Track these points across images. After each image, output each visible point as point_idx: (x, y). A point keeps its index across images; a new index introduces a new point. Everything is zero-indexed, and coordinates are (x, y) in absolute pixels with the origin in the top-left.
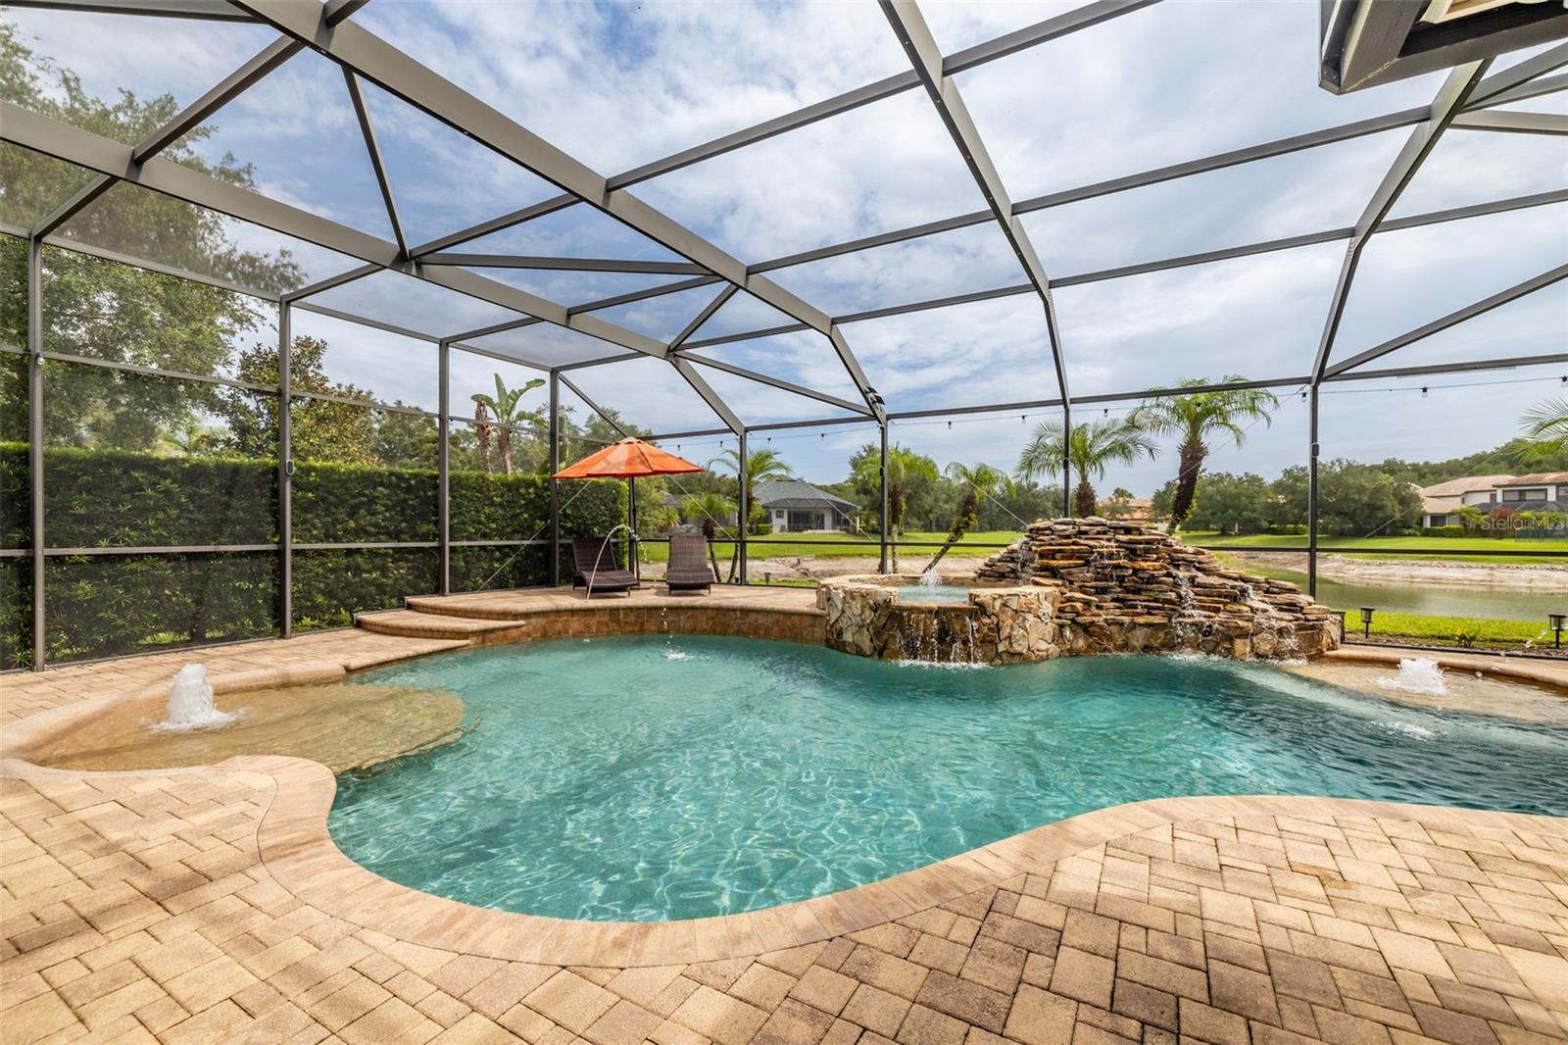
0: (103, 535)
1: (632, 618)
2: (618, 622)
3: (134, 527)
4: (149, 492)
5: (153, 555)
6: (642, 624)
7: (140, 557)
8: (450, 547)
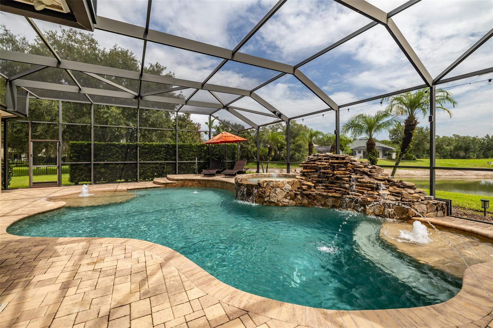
0: (106, 159)
1: (204, 183)
2: (201, 184)
3: (112, 158)
4: (114, 151)
5: (115, 163)
6: (206, 185)
7: (112, 164)
8: (178, 163)
